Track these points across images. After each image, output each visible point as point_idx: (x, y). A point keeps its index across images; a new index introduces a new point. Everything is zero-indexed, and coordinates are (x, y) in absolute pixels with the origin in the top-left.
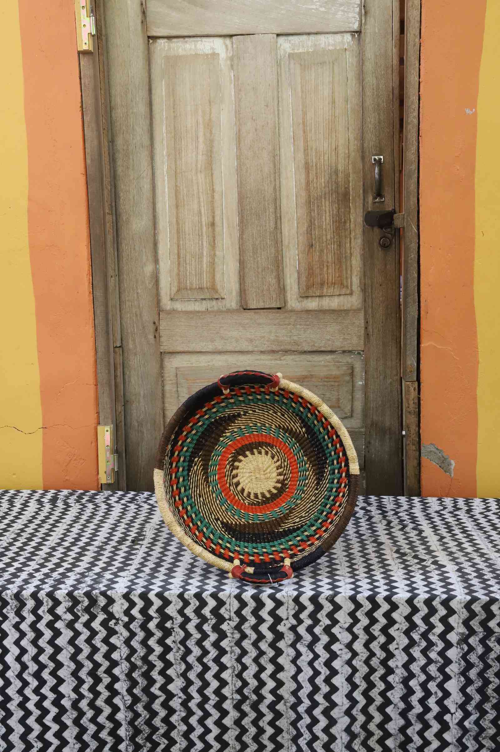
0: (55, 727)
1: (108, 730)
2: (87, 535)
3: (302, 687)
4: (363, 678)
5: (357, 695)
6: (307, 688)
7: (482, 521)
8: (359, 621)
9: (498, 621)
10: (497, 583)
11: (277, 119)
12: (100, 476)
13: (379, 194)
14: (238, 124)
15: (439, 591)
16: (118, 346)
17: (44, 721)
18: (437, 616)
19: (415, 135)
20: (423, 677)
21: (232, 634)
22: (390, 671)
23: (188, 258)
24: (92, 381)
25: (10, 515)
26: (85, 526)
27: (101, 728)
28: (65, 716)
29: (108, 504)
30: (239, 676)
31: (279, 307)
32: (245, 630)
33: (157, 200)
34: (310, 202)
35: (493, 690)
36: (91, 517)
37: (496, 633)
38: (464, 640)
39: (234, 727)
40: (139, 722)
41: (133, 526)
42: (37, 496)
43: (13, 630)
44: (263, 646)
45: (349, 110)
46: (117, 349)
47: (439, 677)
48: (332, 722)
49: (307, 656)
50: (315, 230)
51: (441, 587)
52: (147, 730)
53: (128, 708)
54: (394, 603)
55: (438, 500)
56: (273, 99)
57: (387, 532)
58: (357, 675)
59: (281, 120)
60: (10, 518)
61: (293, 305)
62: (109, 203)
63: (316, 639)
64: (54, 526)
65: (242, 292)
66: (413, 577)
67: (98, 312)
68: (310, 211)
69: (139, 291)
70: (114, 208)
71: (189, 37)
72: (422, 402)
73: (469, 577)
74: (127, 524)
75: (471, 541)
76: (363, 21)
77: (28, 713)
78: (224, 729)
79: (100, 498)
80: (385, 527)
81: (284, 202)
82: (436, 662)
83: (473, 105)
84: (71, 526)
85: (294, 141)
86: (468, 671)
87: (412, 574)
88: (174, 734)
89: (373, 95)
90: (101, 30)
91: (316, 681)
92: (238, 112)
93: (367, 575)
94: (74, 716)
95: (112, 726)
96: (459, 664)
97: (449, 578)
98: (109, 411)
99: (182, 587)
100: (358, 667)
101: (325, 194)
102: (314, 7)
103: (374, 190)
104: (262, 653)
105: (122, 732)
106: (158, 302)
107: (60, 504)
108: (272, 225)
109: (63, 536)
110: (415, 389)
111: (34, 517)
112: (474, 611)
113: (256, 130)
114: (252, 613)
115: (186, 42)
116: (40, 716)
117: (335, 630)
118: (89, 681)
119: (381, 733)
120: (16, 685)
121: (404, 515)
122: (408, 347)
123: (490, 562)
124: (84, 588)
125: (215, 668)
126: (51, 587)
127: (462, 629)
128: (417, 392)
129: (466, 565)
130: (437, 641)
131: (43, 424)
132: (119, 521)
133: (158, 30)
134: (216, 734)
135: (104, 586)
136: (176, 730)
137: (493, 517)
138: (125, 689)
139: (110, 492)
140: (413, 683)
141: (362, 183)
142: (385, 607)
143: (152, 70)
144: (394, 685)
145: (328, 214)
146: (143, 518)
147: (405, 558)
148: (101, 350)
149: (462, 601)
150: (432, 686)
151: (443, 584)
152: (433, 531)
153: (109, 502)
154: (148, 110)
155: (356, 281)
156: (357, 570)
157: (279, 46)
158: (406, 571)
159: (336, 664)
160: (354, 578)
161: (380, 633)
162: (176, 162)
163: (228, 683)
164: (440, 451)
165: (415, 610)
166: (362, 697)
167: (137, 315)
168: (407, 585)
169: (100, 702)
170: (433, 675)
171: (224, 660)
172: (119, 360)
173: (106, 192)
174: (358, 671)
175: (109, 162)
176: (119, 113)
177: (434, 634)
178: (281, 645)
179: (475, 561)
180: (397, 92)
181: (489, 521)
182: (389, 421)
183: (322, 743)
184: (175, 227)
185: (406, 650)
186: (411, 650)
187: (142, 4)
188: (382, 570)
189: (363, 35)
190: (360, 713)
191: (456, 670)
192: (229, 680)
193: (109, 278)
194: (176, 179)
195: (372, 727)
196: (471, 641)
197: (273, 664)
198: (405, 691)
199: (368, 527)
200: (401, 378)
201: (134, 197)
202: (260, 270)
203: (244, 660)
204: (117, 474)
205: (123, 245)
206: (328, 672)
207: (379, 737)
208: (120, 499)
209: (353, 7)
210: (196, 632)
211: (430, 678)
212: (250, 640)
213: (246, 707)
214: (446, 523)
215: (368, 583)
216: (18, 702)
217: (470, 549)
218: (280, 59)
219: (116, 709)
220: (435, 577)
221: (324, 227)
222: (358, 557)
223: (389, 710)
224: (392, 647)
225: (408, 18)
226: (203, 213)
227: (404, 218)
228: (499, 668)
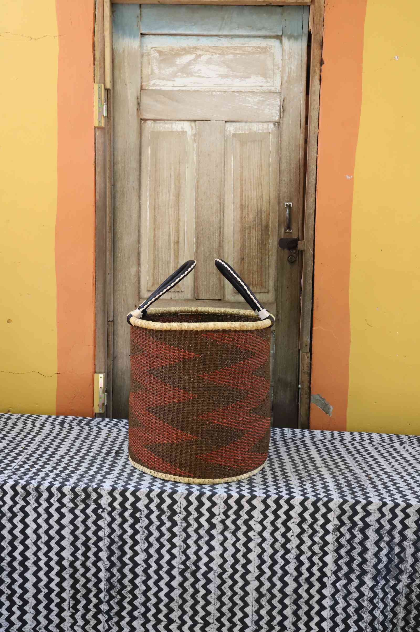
0: (57, 580)
1: (93, 583)
2: (85, 448)
3: (227, 561)
4: (270, 557)
5: (265, 567)
6: (231, 561)
7: (350, 447)
8: (267, 517)
9: (360, 517)
10: (360, 490)
11: (223, 175)
12: (94, 407)
13: (289, 227)
14: (197, 177)
15: (322, 495)
16: (111, 319)
17: (50, 575)
18: (320, 513)
19: (313, 190)
20: (309, 553)
21: (181, 523)
22: (287, 551)
23: (160, 263)
24: (91, 343)
25: (33, 432)
26: (83, 442)
27: (88, 580)
28: (64, 572)
29: (99, 428)
30: (184, 552)
31: (219, 298)
32: (190, 521)
33: (141, 225)
34: (243, 231)
35: (357, 565)
36: (87, 436)
37: (358, 525)
38: (338, 529)
39: (179, 587)
40: (114, 580)
41: (116, 444)
42: (51, 420)
43: (33, 512)
44: (202, 532)
45: (271, 172)
46: (110, 323)
47: (320, 553)
48: (247, 583)
49: (231, 539)
50: (245, 248)
51: (323, 492)
52: (118, 586)
53: (106, 570)
54: (292, 504)
55: (321, 432)
56: (221, 162)
57: (287, 454)
58: (265, 554)
59: (226, 177)
60: (33, 434)
61: (229, 298)
62: (110, 225)
63: (238, 528)
64: (63, 441)
65: (196, 288)
66: (305, 485)
67: (99, 297)
68: (243, 236)
69: (127, 284)
70: (113, 229)
71: (168, 120)
72: (312, 366)
73: (342, 486)
74: (112, 442)
75: (344, 461)
76: (282, 116)
77: (40, 569)
78: (172, 589)
79: (93, 423)
80: (286, 450)
81: (226, 229)
82: (318, 544)
83: (351, 172)
84: (74, 441)
85: (234, 191)
86: (340, 550)
87: (304, 483)
88: (136, 592)
89: (287, 163)
90: (110, 114)
91: (237, 556)
92: (198, 170)
93: (274, 483)
94: (71, 572)
95: (96, 580)
96: (334, 545)
97: (328, 486)
98: (103, 363)
99: (148, 487)
100: (266, 549)
101: (253, 225)
102: (250, 105)
103: (286, 224)
104: (200, 537)
105: (102, 586)
106: (139, 292)
107: (66, 426)
108: (217, 244)
109: (69, 448)
110: (308, 357)
111: (49, 434)
112: (344, 509)
113: (209, 181)
114: (195, 509)
115: (166, 123)
116: (47, 571)
117: (251, 523)
118: (83, 549)
119: (281, 596)
120: (32, 549)
121: (299, 443)
122: (304, 329)
123: (356, 475)
124: (82, 485)
125: (168, 546)
126: (59, 483)
127: (337, 522)
128: (309, 360)
129: (340, 477)
130: (319, 530)
131: (58, 371)
132: (106, 440)
133: (147, 115)
134: (166, 592)
135: (96, 484)
136: (138, 589)
137: (357, 445)
138: (105, 557)
139: (100, 419)
140: (303, 558)
141: (278, 220)
142: (285, 507)
143: (143, 140)
144: (290, 561)
145: (254, 238)
146: (123, 438)
147: (299, 472)
148: (100, 322)
149: (337, 503)
150: (315, 559)
151: (325, 490)
152: (319, 454)
153: (99, 426)
154: (138, 165)
155: (271, 283)
156: (267, 479)
157: (226, 128)
158: (300, 481)
159: (251, 545)
160: (265, 485)
161: (281, 525)
162: (155, 199)
163: (176, 557)
164: (323, 399)
165: (305, 509)
166: (268, 570)
167: (124, 300)
168: (300, 491)
169: (89, 564)
170: (316, 552)
171: (175, 540)
172: (111, 330)
173: (108, 218)
174: (265, 551)
175: (111, 198)
176: (120, 166)
177: (317, 525)
178: (214, 532)
179: (346, 475)
180: (302, 161)
181: (355, 447)
182: (290, 378)
183: (240, 596)
184: (153, 243)
185: (299, 536)
186: (302, 536)
187: (138, 98)
188: (284, 480)
189: (281, 124)
190: (267, 581)
191: (332, 549)
192: (177, 555)
193: (107, 276)
194: (155, 211)
195: (275, 591)
196: (342, 529)
197: (208, 545)
198: (297, 564)
199: (274, 450)
200: (299, 350)
201: (126, 222)
202: (208, 274)
203: (188, 542)
204: (107, 407)
205: (117, 253)
206: (245, 550)
207: (280, 598)
208: (107, 424)
209: (276, 107)
210: (157, 520)
211: (314, 554)
212: (193, 528)
213: (187, 574)
214: (327, 448)
215: (275, 489)
216: (33, 561)
217: (343, 467)
218: (227, 137)
219: (99, 570)
220: (319, 485)
221: (252, 247)
222: (268, 471)
223: (286, 579)
224: (289, 535)
225: (311, 116)
226: (171, 234)
227: (304, 244)
228: (360, 550)
